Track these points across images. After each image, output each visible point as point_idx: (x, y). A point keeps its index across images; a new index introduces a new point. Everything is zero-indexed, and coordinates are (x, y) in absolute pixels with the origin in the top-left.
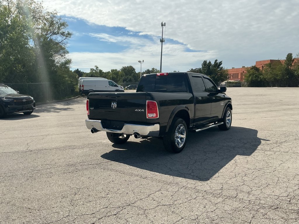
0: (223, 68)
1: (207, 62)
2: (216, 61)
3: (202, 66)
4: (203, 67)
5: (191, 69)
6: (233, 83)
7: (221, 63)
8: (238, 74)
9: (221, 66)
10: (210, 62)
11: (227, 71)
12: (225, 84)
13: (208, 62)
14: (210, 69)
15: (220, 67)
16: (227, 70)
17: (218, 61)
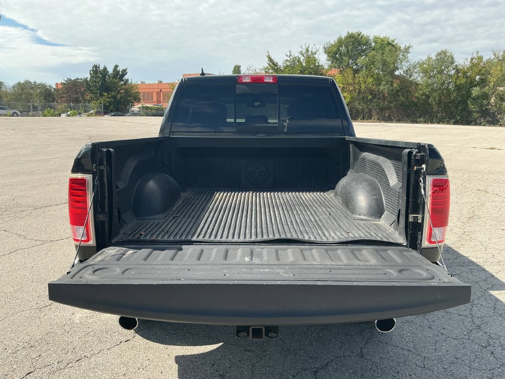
0: (130, 82)
1: (99, 68)
2: (116, 66)
3: (91, 74)
4: (92, 77)
5: (67, 79)
6: (151, 109)
7: (124, 72)
8: (152, 93)
9: (126, 77)
10: (105, 69)
11: (137, 88)
12: (138, 110)
13: (101, 68)
14: (105, 80)
15: (124, 79)
16: (136, 85)
17: (120, 69)
